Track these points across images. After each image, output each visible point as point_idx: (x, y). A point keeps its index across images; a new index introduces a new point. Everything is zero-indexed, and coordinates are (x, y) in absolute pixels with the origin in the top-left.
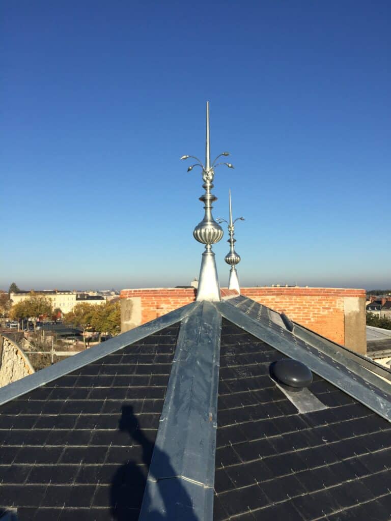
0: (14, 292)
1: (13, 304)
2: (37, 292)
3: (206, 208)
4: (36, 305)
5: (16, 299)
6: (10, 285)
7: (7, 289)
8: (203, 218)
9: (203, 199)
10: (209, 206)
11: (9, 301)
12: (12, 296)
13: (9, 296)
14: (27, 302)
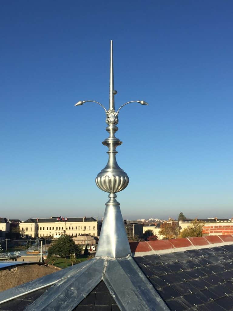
0: (182, 220)
1: (181, 231)
2: (199, 220)
3: (109, 153)
4: (198, 232)
5: (184, 226)
6: (179, 215)
7: (177, 218)
8: (106, 164)
9: (106, 143)
10: (111, 150)
11: (178, 228)
12: (181, 224)
13: (178, 223)
14: (191, 229)
